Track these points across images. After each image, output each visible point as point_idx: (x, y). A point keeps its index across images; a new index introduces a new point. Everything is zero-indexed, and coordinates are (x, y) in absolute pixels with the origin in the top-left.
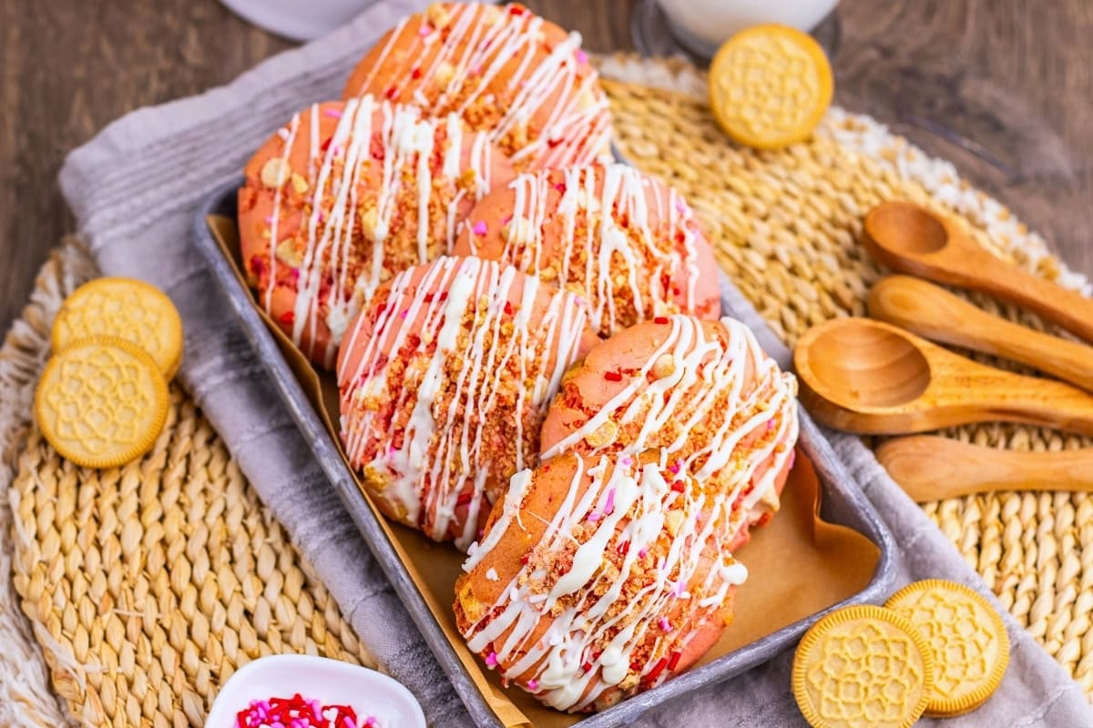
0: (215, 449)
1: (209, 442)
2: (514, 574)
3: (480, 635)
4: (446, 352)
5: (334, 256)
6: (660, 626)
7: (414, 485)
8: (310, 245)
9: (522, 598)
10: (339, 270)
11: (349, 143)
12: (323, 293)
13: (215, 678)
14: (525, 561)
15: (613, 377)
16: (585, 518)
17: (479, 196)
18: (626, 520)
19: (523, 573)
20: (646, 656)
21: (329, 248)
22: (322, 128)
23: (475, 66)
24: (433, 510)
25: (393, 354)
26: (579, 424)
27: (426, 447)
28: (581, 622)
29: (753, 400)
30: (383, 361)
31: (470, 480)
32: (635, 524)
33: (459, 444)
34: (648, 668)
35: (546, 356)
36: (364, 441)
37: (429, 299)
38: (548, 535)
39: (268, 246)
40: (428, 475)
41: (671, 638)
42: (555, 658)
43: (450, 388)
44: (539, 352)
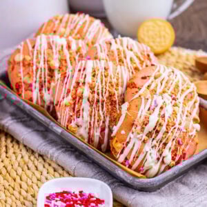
0: (14, 143)
1: (12, 142)
2: (130, 130)
3: (122, 155)
4: (89, 83)
5: (43, 76)
6: (179, 143)
7: (86, 128)
8: (34, 75)
9: (134, 137)
10: (45, 82)
11: (41, 45)
12: (40, 90)
13: (33, 196)
14: (133, 124)
15: (144, 78)
16: (149, 109)
17: (84, 55)
18: (161, 108)
19: (133, 129)
20: (176, 155)
21: (41, 74)
22: (31, 43)
23: (72, 27)
24: (93, 136)
25: (72, 88)
26: (137, 92)
27: (88, 113)
28: (155, 142)
29: (185, 86)
30: (69, 91)
31: (104, 122)
32: (165, 109)
33: (99, 111)
34: (177, 158)
35: (120, 80)
36: (67, 117)
37: (80, 70)
38: (139, 115)
39: (21, 79)
40: (90, 123)
41: (183, 147)
42: (148, 157)
43: (93, 92)
44: (117, 80)
